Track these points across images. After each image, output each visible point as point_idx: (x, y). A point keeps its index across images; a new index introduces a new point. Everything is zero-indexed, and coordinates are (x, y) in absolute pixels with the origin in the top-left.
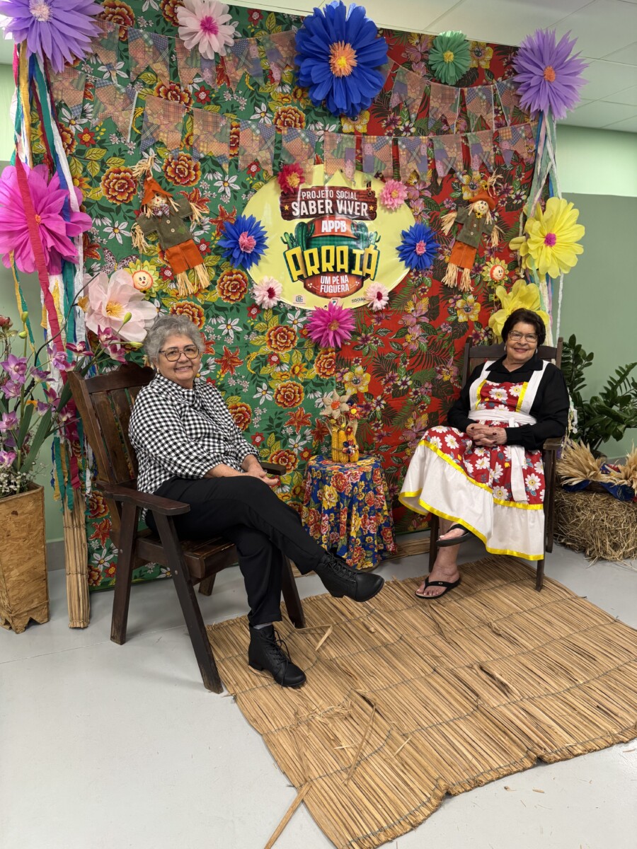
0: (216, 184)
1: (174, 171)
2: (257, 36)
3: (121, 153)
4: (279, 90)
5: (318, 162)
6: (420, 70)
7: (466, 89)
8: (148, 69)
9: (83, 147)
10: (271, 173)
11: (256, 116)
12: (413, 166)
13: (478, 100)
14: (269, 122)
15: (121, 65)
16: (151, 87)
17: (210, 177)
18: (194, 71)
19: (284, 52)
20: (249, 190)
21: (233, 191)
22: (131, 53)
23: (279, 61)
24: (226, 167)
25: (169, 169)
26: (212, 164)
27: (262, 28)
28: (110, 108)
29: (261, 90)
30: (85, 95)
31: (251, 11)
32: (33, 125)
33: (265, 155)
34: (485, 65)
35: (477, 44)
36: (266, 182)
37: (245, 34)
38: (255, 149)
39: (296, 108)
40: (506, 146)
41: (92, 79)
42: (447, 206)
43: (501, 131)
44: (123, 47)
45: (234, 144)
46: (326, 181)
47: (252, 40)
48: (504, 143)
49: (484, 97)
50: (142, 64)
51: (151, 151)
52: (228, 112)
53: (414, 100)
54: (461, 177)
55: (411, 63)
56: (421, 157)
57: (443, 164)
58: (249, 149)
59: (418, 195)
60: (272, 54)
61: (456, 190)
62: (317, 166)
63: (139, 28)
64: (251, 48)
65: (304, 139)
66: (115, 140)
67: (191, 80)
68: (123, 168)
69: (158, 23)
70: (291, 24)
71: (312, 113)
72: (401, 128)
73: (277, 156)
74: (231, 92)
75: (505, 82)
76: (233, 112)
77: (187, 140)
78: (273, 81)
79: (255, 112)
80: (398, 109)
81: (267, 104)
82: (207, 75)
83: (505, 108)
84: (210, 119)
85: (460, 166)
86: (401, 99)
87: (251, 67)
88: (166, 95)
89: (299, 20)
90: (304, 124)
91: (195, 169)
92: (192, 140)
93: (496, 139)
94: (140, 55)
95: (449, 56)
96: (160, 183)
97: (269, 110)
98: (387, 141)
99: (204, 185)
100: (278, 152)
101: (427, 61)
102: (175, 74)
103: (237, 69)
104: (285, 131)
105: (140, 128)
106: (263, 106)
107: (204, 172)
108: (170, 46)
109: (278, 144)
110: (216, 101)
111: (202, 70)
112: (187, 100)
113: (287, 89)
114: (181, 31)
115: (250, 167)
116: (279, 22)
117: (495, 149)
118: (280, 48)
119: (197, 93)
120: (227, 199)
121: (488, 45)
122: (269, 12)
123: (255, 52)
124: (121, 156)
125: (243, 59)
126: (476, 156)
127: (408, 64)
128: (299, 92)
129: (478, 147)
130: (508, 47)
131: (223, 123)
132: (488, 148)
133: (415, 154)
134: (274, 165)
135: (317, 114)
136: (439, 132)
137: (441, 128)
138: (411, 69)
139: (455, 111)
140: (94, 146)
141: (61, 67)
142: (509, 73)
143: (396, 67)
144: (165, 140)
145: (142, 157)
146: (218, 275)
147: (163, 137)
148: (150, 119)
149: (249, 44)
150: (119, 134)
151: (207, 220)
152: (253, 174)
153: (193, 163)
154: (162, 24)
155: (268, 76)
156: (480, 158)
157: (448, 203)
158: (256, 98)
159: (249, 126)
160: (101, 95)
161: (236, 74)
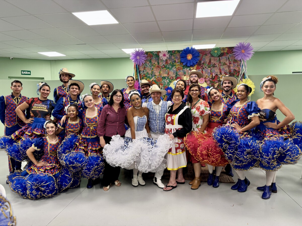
0: (165, 81)
1: (157, 80)
2: (173, 55)
3: (149, 77)
4: (178, 63)
5: (185, 76)
6: (209, 55)
7: (220, 57)
8: (154, 63)
9: (143, 77)
10: (175, 79)
11: (173, 69)
12: (206, 75)
13: (223, 59)
14: (175, 70)
15: (150, 63)
16: (154, 66)
17: (164, 80)
18: (162, 63)
19: (179, 57)
20: (171, 82)
21: (168, 82)
22: (152, 61)
23: (177, 59)
24: (166, 78)
25: (157, 79)
26: (164, 78)
27: (175, 53)
28: (148, 71)
29: (174, 64)
30: (144, 69)
31: (173, 51)
32: (136, 74)
33: (174, 76)
34: (226, 52)
35: (223, 48)
36: (174, 80)
37: (171, 55)
38: (172, 74)
39: (181, 66)
40: (232, 68)
41: (145, 66)
42: (216, 82)
43: (230, 65)
44: (150, 61)
45: (168, 74)
46: (186, 79)
47: (173, 56)
48: (231, 67)
49: (225, 58)
50: (153, 63)
51: (154, 77)
52: (167, 69)
53: (207, 61)
54: (219, 76)
55: (207, 54)
56: (209, 73)
57: (214, 73)
58: (171, 75)
59: (208, 80)
60: (176, 58)
61: (218, 78)
62: (185, 77)
63: (153, 57)
64: (172, 57)
65: (182, 72)
66: (148, 75)
67: (161, 64)
68: (149, 80)
69: (156, 56)
70: (180, 51)
71: (184, 67)
72: (204, 67)
73: (176, 76)
74: (168, 65)
75: (231, 55)
76: (169, 69)
77: (160, 74)
78: (176, 62)
79: (173, 68)
80: (203, 64)
81: (175, 66)
82: (164, 63)
83: (231, 60)
84: (164, 70)
85: (219, 73)
86: (204, 61)
87: (172, 60)
88: (157, 67)
89: (182, 51)
90: (182, 69)
91: (161, 79)
92: (161, 74)
93: (229, 67)
94: (153, 61)
95: (216, 51)
96: (155, 82)
97: (175, 67)
98: (200, 70)
99: (163, 82)
100: (177, 75)
101: (211, 53)
102: (158, 64)
103: (169, 61)
104: (178, 71)
105: (152, 73)
106: (174, 67)
107: (163, 79)
108: (158, 59)
109: (177, 73)
110: (165, 67)
111: (163, 62)
112: (160, 68)
113: (179, 63)
114: (160, 57)
115: (171, 78)
116: (178, 52)
117: (229, 69)
118: (178, 56)
119: (162, 66)
120: (166, 84)
121: (226, 48)
122: (176, 50)
123: (173, 58)
124: (149, 78)
125: (171, 59)
126: (223, 71)
127: (206, 55)
128: (182, 63)
129: (223, 69)
130: (232, 47)
131: (167, 71)
132: (227, 69)
133: (207, 72)
134: (176, 77)
135: (185, 67)
136: (214, 67)
137: (214, 66)
138: (207, 55)
139: (217, 62)
140: (145, 77)
141: (141, 65)
142: (232, 52)
143: (203, 56)
144: (156, 75)
145: (152, 78)
146: (164, 97)
147: (156, 74)
148: (154, 72)
149: (172, 56)
150: (149, 75)
151: (163, 88)
152: (171, 79)
153: (161, 78)
154: (157, 56)
155: (175, 61)
156: (224, 71)
157: (216, 81)
158: (173, 66)
159: (171, 71)
160: (146, 69)
161: (169, 62)
